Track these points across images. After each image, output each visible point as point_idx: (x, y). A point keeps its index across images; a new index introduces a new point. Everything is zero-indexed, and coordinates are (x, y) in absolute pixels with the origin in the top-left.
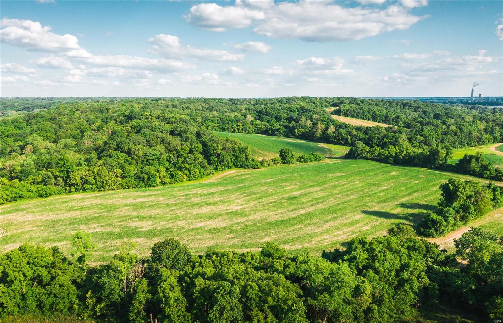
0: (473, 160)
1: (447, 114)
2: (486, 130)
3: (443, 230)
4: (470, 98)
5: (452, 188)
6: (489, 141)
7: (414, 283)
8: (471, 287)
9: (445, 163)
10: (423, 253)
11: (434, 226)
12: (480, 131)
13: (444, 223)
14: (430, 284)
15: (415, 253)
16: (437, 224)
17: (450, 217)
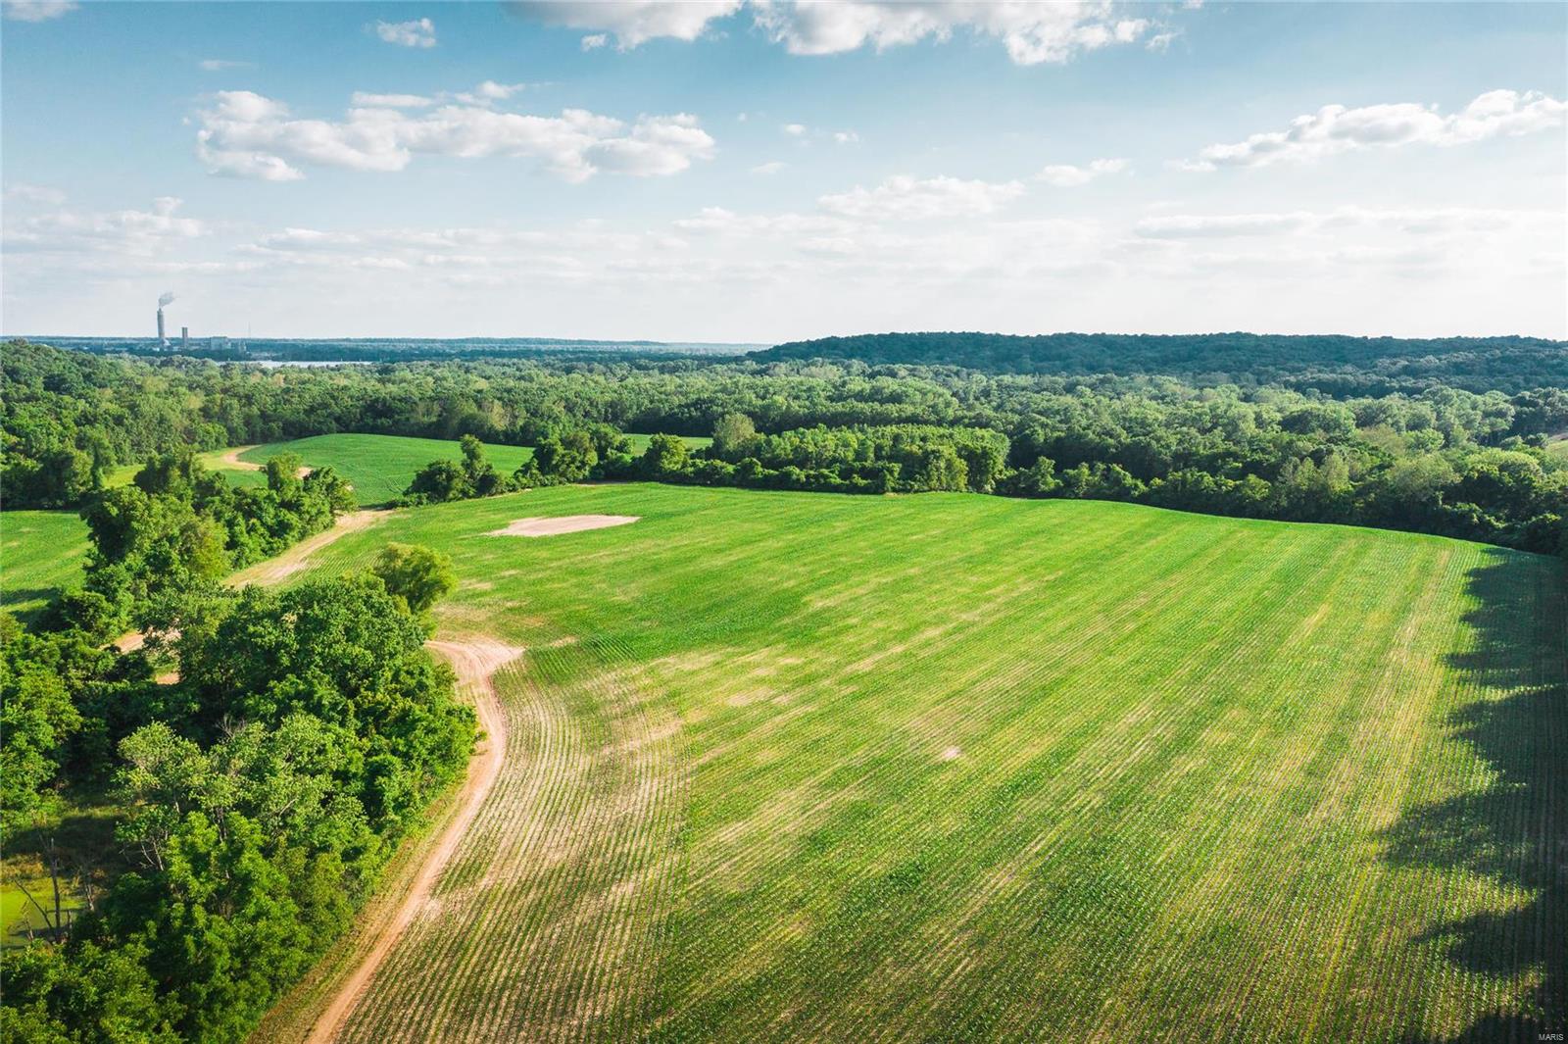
0: (176, 472)
1: (87, 377)
2: (206, 412)
3: (108, 625)
4: (159, 341)
5: (114, 511)
6: (217, 440)
7: (38, 725)
8: (189, 708)
9: (95, 488)
10: (53, 661)
11: (78, 618)
12: (190, 412)
13: (105, 604)
14: (83, 725)
15: (31, 665)
16: (86, 610)
17: (121, 591)
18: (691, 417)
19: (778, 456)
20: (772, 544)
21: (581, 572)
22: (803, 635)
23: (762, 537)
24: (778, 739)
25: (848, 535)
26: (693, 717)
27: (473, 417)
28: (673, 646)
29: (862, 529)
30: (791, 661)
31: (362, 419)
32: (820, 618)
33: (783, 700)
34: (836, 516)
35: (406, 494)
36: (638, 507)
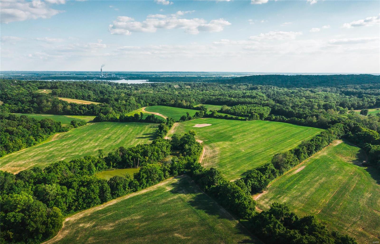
2: (137, 101)
18: (216, 101)
19: (231, 112)
20: (229, 129)
21: (206, 132)
22: (231, 141)
23: (228, 128)
24: (228, 149)
25: (239, 128)
26: (221, 147)
27: (180, 103)
28: (218, 141)
29: (241, 127)
30: (230, 143)
31: (161, 102)
32: (234, 139)
33: (229, 146)
34: (238, 125)
35: (180, 120)
36: (211, 123)
